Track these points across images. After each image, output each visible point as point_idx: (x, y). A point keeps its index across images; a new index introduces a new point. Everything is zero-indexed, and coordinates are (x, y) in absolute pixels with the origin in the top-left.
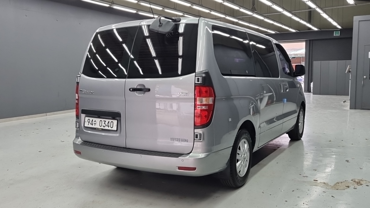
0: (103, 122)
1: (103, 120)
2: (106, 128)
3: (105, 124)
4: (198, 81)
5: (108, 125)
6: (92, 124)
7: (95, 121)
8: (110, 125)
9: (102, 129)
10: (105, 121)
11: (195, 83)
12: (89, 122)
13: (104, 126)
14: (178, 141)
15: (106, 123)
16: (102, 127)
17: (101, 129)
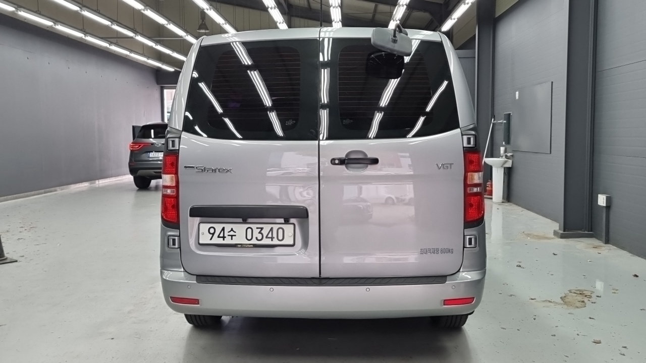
0: (256, 231)
1: (254, 226)
2: (266, 241)
3: (261, 235)
4: (469, 142)
5: (270, 235)
6: (224, 237)
7: (232, 230)
8: (275, 235)
9: (255, 246)
10: (262, 229)
11: (464, 147)
12: (213, 234)
13: (260, 238)
14: (434, 253)
15: (265, 232)
16: (254, 242)
17: (252, 246)
